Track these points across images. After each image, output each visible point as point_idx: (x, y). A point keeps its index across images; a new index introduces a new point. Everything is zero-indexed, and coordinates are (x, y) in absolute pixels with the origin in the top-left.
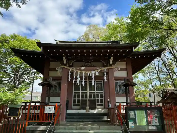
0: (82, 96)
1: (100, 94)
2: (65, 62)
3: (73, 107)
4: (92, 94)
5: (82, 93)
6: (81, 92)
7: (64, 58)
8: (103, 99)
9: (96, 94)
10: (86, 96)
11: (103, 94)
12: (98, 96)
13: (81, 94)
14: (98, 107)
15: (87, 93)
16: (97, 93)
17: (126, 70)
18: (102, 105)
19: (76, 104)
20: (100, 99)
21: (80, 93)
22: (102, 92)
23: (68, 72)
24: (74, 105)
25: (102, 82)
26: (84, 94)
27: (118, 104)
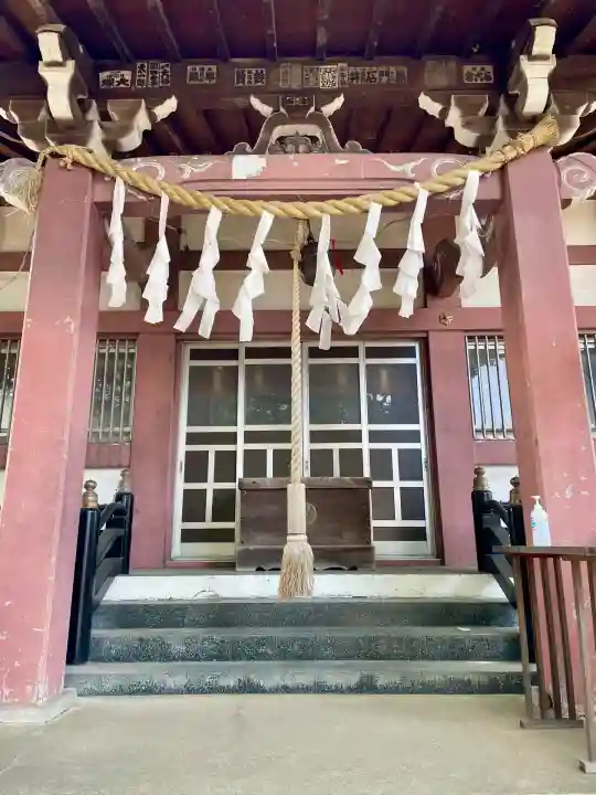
0: (255, 462)
1: (395, 447)
2: (59, 104)
3: (179, 549)
4: (336, 447)
5: (250, 437)
6: (241, 428)
7: (49, 44)
8: (424, 484)
9: (365, 445)
10: (283, 460)
11: (422, 446)
12: (381, 460)
14: (384, 549)
15: (285, 437)
16: (375, 436)
18: (418, 534)
19: (208, 524)
20: (396, 484)
21: (235, 442)
22: (418, 432)
24: (188, 536)
25: (410, 352)
26: (270, 448)
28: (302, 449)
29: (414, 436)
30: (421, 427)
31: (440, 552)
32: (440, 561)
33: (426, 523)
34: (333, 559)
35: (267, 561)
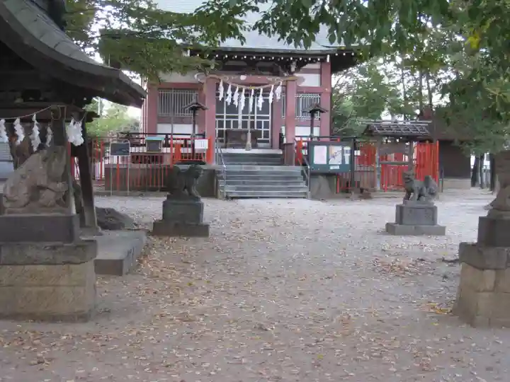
0: (228, 123)
1: (263, 120)
4: (249, 120)
5: (227, 117)
6: (225, 115)
8: (269, 130)
9: (256, 120)
10: (236, 124)
11: (270, 120)
13: (225, 120)
14: (260, 145)
15: (237, 117)
16: (258, 117)
17: (320, 71)
18: (267, 142)
20: (263, 129)
21: (223, 118)
23: (218, 85)
26: (232, 120)
27: (298, 139)
28: (240, 120)
29: (268, 118)
30: (270, 115)
31: (272, 146)
32: (272, 147)
33: (269, 139)
34: (254, 146)
35: (243, 146)
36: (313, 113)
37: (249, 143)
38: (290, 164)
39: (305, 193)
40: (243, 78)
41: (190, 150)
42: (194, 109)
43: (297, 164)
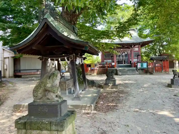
6: (118, 57)
8: (127, 60)
9: (124, 58)
11: (127, 58)
12: (125, 59)
13: (118, 58)
17: (138, 47)
27: (135, 62)
28: (121, 59)
32: (128, 64)
33: (127, 62)
35: (122, 64)
36: (137, 56)
37: (124, 63)
38: (133, 67)
39: (137, 74)
40: (122, 49)
41: (111, 65)
42: (111, 57)
43: (135, 67)
